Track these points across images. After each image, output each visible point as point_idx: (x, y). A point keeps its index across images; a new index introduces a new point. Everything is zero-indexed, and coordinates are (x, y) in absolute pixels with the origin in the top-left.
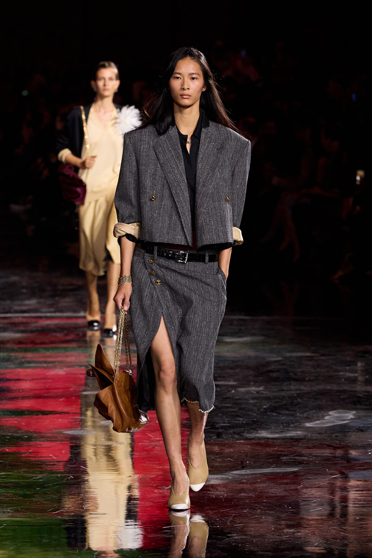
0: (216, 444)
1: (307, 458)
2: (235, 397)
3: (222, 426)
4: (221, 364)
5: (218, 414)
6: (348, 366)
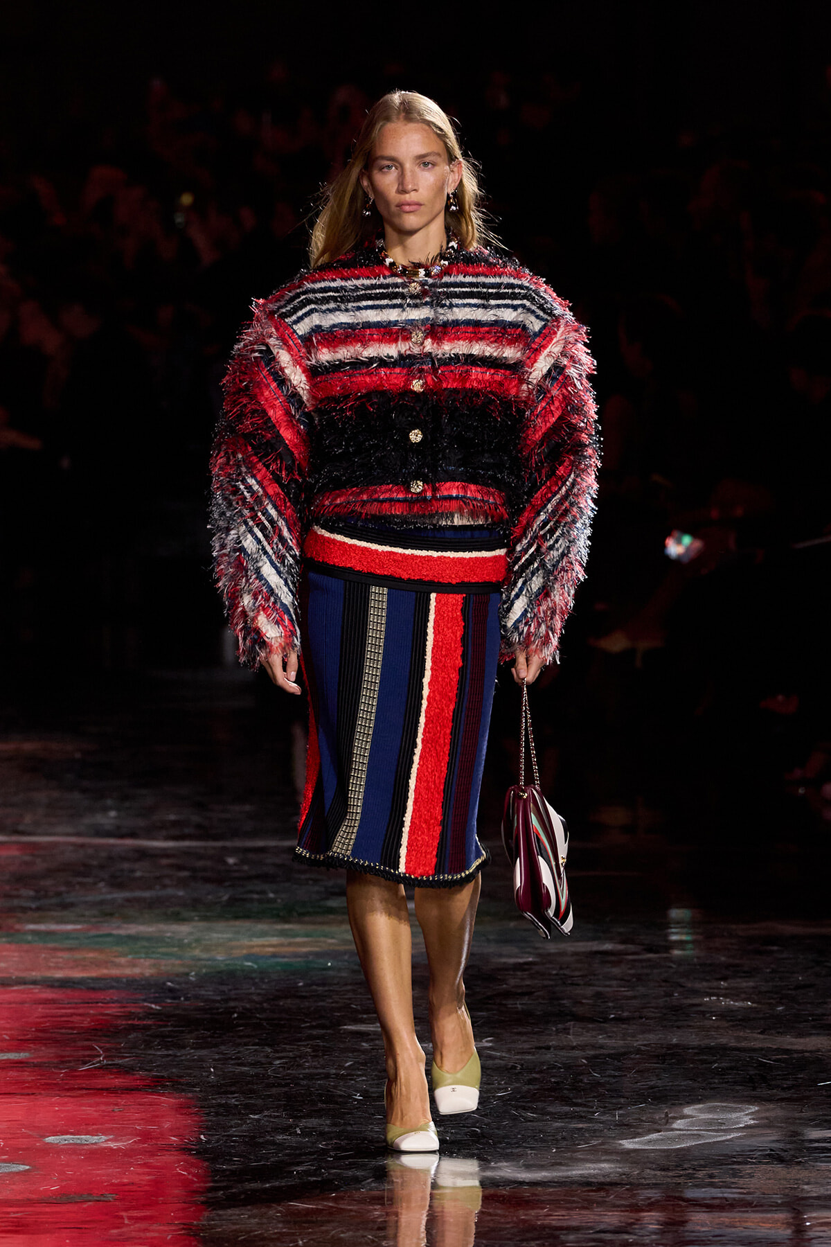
0: (374, 1200)
1: (635, 1237)
5: (374, 1115)
6: (725, 979)
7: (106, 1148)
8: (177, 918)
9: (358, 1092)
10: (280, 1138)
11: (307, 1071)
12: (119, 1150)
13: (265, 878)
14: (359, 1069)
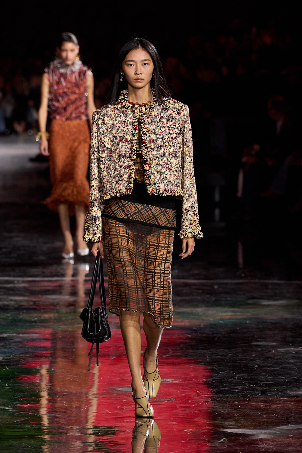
0: (261, 401)
2: (276, 357)
3: (266, 384)
4: (261, 326)
5: (262, 373)
7: (172, 383)
8: (197, 306)
9: (256, 365)
10: (230, 380)
11: (240, 358)
12: (176, 384)
13: (227, 293)
14: (257, 357)
